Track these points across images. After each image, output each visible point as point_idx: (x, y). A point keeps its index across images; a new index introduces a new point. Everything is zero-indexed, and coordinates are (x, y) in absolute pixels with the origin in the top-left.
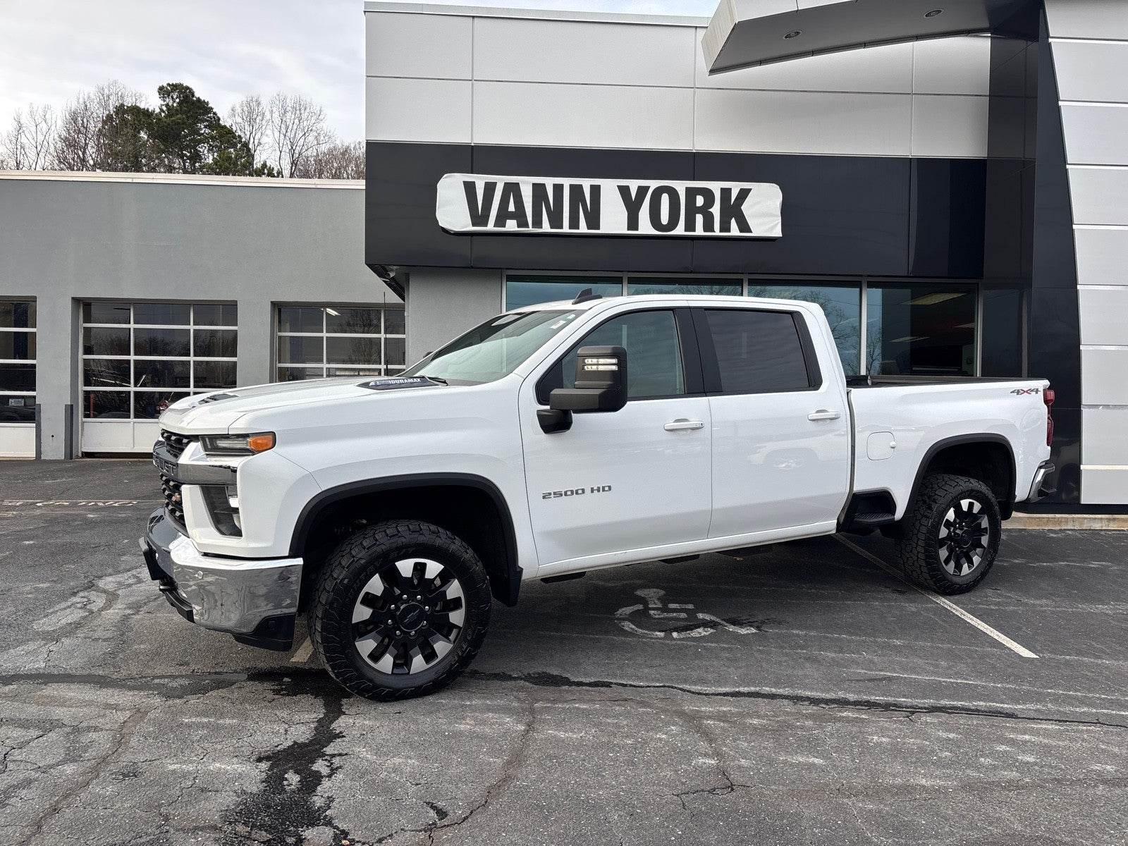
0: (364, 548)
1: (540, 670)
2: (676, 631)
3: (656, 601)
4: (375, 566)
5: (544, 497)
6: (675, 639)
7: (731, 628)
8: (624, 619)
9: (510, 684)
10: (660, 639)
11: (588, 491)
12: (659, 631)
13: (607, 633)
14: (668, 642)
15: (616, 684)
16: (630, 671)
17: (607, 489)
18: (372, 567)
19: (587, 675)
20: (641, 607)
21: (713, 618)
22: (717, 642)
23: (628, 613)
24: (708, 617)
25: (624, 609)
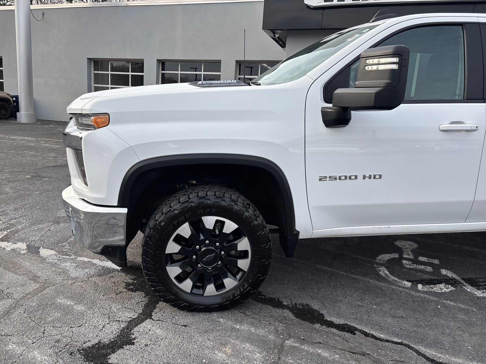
0: (179, 202)
1: (305, 302)
2: (422, 283)
3: (410, 253)
4: (185, 217)
5: (320, 180)
6: (419, 291)
7: (469, 289)
8: (382, 265)
9: (278, 312)
10: (407, 288)
11: (360, 177)
12: (408, 281)
13: (366, 275)
14: (413, 293)
15: (361, 331)
16: (376, 318)
17: (377, 177)
18: (183, 217)
19: (339, 315)
20: (396, 256)
21: (455, 276)
22: (455, 301)
23: (386, 259)
24: (450, 274)
25: (383, 256)
